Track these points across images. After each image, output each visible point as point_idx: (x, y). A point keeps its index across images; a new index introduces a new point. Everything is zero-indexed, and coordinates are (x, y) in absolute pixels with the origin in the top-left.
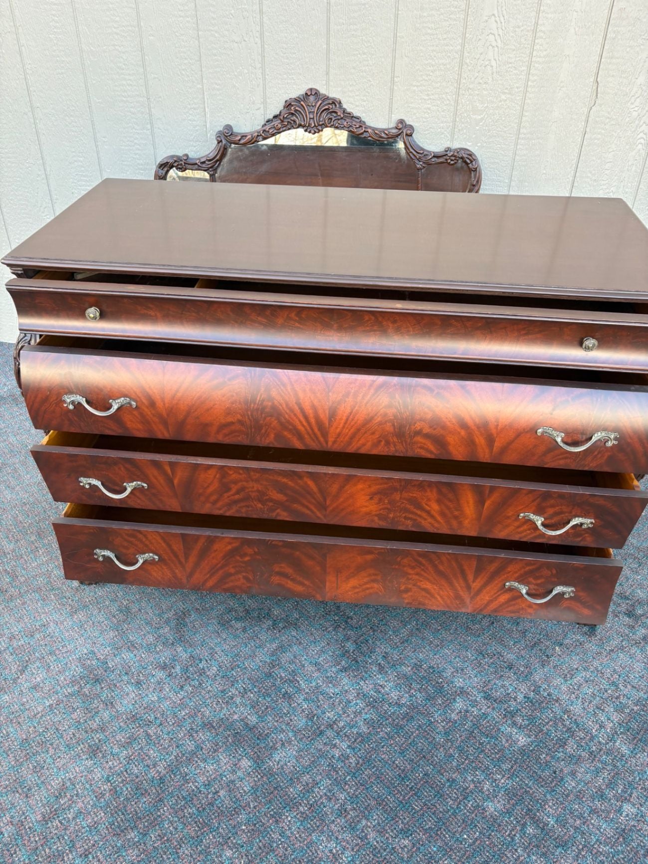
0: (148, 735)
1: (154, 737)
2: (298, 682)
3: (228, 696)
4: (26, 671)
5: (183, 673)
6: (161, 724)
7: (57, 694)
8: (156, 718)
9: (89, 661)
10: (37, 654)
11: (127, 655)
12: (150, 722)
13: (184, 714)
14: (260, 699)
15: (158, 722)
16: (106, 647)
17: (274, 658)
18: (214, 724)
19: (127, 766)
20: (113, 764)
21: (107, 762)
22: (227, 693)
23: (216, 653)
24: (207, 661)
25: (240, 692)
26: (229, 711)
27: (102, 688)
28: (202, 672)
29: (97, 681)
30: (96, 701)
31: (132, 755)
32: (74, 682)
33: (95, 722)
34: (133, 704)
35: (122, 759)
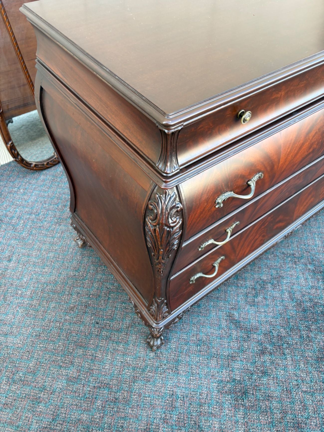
0: (305, 392)
1: (309, 390)
2: (318, 302)
3: (306, 337)
4: (203, 429)
5: (274, 346)
6: (303, 381)
7: (238, 421)
8: (296, 380)
9: (226, 388)
10: (194, 414)
11: (237, 365)
12: (297, 385)
13: (303, 365)
14: (318, 325)
15: (300, 381)
16: (222, 372)
17: (295, 300)
18: (320, 356)
19: (320, 415)
20: (314, 422)
21: (311, 425)
22: (304, 336)
23: (271, 322)
24: (273, 330)
25: (307, 331)
26: (316, 344)
27: (253, 394)
28: (280, 337)
29: (245, 393)
30: (261, 404)
31: (314, 408)
32: (236, 407)
33: (276, 413)
34: (278, 386)
35: (313, 416)
